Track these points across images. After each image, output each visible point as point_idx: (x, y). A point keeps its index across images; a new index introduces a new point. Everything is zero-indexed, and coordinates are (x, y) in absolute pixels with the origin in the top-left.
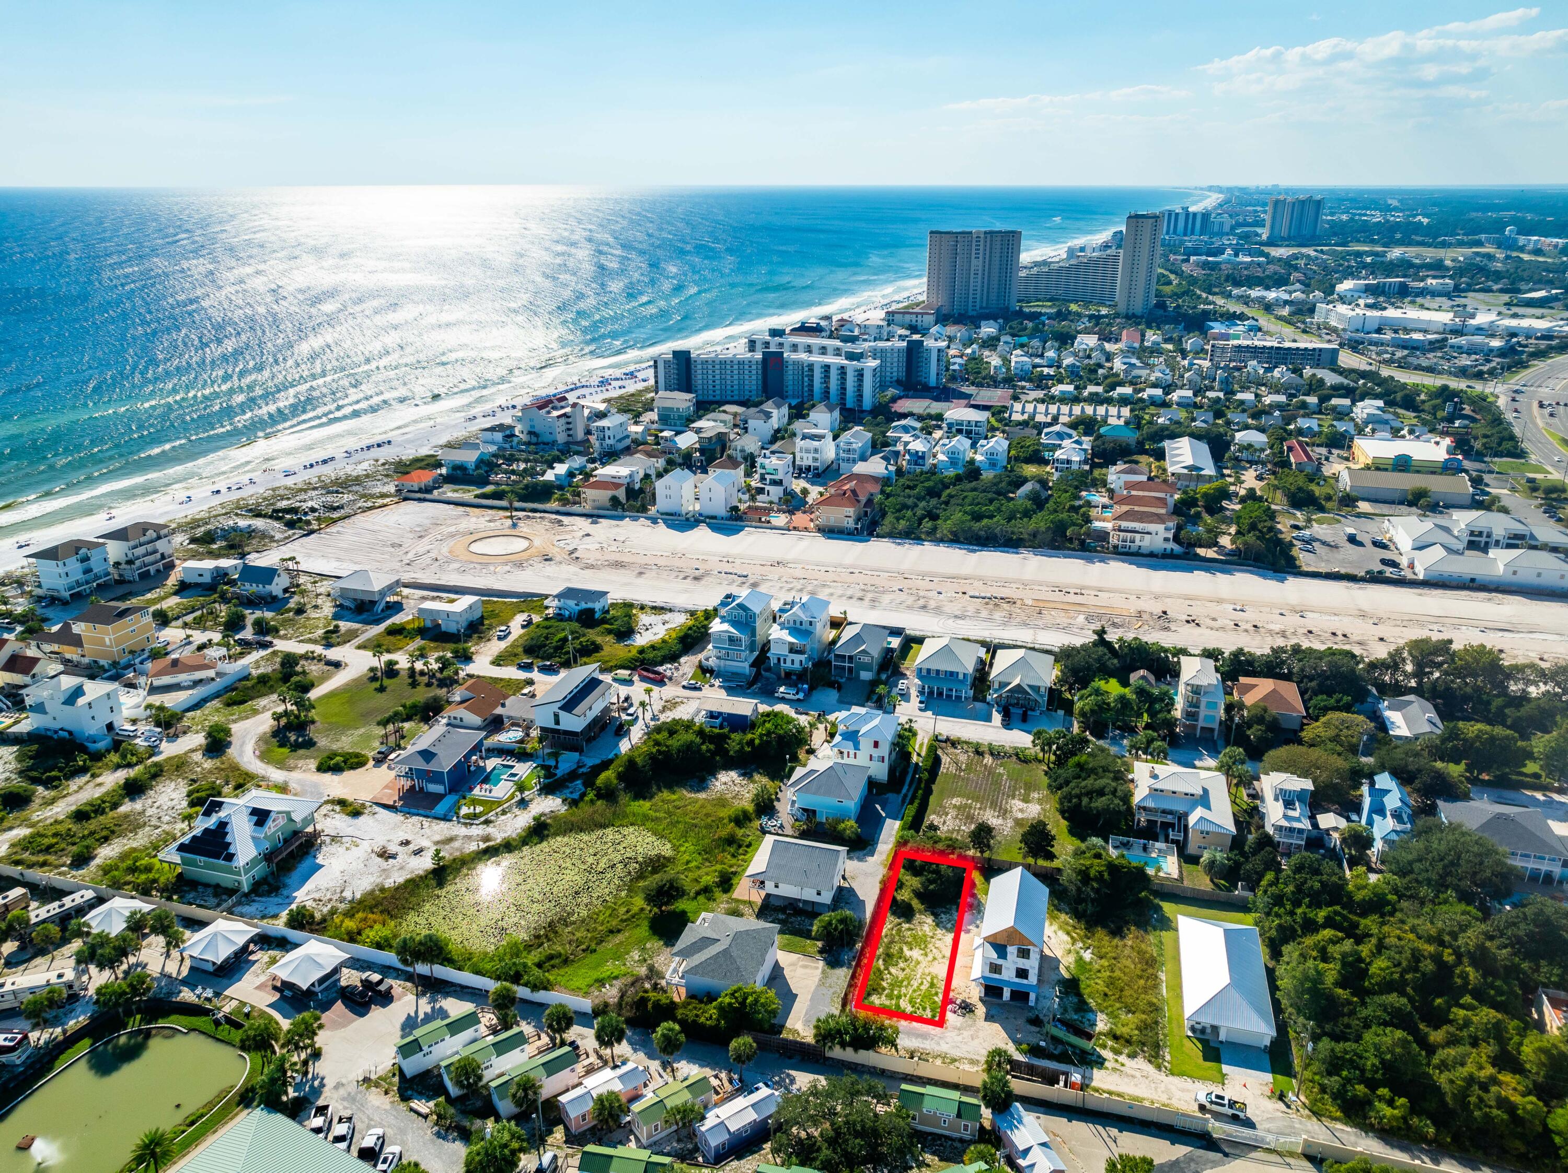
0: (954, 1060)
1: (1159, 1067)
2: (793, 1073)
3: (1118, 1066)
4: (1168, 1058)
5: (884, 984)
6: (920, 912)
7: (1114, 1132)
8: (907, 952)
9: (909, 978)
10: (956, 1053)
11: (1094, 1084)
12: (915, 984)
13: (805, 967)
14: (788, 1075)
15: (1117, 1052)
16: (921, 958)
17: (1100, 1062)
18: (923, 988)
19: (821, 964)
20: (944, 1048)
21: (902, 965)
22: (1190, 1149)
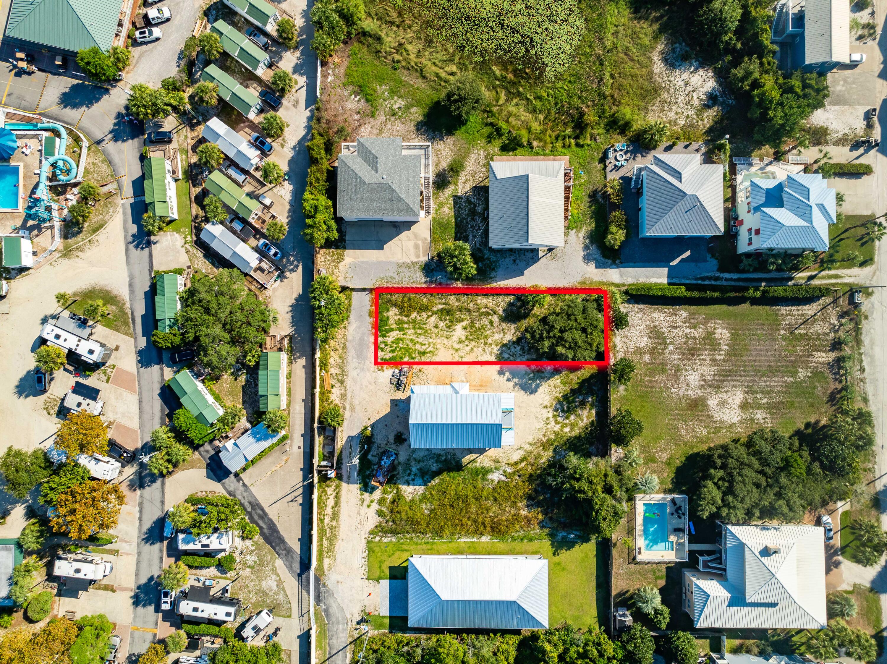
0: (342, 382)
1: (372, 532)
2: (300, 268)
3: (367, 502)
4: (385, 540)
5: (414, 315)
6: (517, 329)
7: (300, 500)
8: (459, 327)
9: (426, 333)
10: (349, 382)
11: (344, 485)
12: (421, 339)
13: (416, 246)
14: (297, 266)
15: (381, 502)
16: (455, 338)
17: (367, 488)
18: (418, 347)
19: (424, 259)
20: (352, 373)
21: (442, 324)
22: (299, 552)
